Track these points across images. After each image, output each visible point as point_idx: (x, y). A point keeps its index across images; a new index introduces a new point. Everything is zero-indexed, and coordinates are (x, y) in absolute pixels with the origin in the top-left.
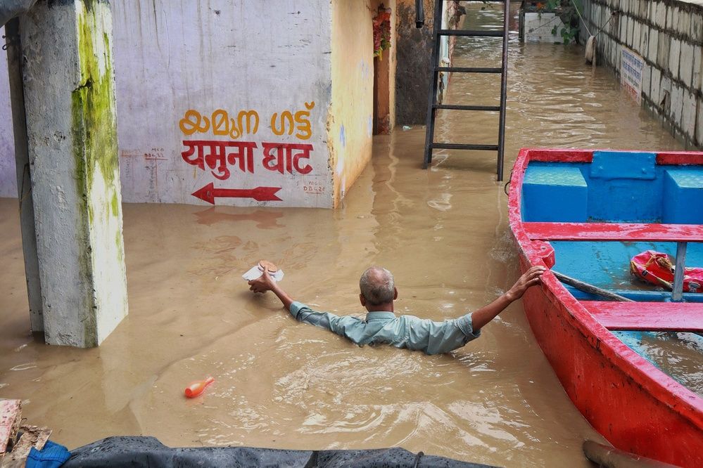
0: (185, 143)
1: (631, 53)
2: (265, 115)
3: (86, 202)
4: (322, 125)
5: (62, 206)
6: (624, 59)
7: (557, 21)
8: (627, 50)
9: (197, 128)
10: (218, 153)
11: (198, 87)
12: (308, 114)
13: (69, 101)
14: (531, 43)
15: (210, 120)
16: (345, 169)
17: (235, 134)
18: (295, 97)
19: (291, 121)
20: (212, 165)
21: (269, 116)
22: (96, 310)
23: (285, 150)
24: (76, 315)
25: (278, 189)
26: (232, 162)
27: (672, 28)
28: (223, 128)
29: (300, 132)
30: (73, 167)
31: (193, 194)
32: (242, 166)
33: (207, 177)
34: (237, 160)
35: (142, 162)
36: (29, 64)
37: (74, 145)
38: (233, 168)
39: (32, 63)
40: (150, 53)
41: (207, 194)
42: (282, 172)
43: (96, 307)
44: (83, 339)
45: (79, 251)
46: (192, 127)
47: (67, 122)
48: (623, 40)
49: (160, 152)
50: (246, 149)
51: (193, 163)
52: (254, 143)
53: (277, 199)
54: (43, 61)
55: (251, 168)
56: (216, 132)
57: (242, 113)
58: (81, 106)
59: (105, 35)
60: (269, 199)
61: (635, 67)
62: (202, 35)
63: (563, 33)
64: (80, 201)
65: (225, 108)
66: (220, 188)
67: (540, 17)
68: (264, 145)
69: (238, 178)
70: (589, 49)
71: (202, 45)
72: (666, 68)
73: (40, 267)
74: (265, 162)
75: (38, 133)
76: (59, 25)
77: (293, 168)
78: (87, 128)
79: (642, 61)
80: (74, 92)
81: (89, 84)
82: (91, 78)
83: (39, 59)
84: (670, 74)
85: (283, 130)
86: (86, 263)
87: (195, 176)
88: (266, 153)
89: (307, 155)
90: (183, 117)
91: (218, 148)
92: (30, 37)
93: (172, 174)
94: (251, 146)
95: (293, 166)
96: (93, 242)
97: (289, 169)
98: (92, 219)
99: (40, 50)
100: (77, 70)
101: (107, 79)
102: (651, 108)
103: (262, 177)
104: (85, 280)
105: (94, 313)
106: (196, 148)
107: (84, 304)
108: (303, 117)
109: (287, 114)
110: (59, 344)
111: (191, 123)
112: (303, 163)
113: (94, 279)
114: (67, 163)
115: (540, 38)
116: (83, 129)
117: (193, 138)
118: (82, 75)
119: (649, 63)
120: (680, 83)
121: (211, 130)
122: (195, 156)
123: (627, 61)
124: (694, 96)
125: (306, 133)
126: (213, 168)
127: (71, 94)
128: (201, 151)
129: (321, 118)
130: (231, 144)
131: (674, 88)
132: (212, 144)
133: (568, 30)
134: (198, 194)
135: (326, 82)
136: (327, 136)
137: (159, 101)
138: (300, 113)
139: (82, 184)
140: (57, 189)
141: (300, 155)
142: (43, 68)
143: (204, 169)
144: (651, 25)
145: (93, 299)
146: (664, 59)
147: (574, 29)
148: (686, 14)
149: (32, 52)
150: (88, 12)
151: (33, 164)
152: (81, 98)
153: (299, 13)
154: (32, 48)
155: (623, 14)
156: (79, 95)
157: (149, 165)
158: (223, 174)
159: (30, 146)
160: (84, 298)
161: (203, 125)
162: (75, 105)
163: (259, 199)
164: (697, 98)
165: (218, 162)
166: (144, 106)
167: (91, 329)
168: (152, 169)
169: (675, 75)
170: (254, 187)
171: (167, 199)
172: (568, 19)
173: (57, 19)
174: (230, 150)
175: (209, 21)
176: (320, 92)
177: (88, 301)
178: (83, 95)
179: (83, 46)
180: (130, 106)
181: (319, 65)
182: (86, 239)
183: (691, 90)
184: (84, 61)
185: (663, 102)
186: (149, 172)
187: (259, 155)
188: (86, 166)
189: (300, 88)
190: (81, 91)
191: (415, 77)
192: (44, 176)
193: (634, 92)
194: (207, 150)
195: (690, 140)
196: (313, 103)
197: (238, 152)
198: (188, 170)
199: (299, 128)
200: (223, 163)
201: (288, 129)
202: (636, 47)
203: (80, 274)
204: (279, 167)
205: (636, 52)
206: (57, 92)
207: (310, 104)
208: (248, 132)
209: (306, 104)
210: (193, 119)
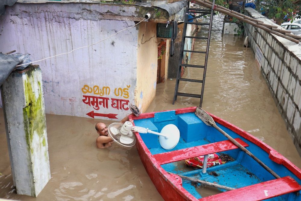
0: (84, 96)
1: (259, 49)
2: (112, 89)
3: (30, 147)
4: (133, 94)
5: (21, 148)
6: (257, 50)
7: (236, 26)
8: (258, 47)
9: (88, 91)
10: (95, 100)
11: (88, 77)
12: (128, 89)
13: (22, 112)
14: (226, 34)
15: (93, 89)
16: (142, 106)
17: (101, 94)
18: (123, 83)
19: (122, 92)
20: (93, 104)
21: (114, 89)
22: (35, 184)
23: (119, 101)
24: (28, 184)
25: (116, 115)
26: (100, 104)
27: (273, 48)
28: (97, 92)
29: (125, 96)
30: (25, 135)
31: (87, 114)
32: (104, 106)
33: (91, 108)
34: (102, 104)
35: (68, 102)
36: (6, 97)
37: (25, 127)
38: (101, 106)
39: (7, 97)
40: (71, 63)
41: (91, 114)
42: (118, 109)
43: (34, 183)
44: (30, 193)
45: (28, 163)
46: (86, 91)
47: (22, 119)
48: (257, 42)
49: (75, 99)
50: (105, 100)
51: (87, 103)
52: (108, 98)
53: (116, 118)
54: (11, 97)
55: (107, 107)
56: (95, 93)
57: (104, 87)
58: (26, 114)
59: (39, 82)
60: (113, 118)
61: (260, 55)
62: (90, 58)
63: (238, 31)
64: (28, 146)
65: (98, 85)
66: (96, 113)
67: (230, 24)
68: (112, 99)
69: (102, 110)
70: (246, 42)
71: (90, 62)
72: (270, 62)
73: (14, 167)
74: (112, 105)
75: (11, 122)
76: (17, 84)
77: (122, 108)
78: (29, 121)
79: (262, 54)
80: (23, 109)
81: (30, 104)
82: (31, 102)
83: (10, 96)
84: (271, 66)
85: (119, 94)
86: (31, 168)
87: (87, 108)
88: (112, 102)
89: (127, 104)
90: (83, 87)
91: (95, 99)
92: (6, 88)
93: (79, 107)
94: (107, 99)
95: (122, 107)
96: (33, 160)
97: (121, 108)
98: (32, 152)
99: (10, 92)
100: (24, 101)
101: (40, 98)
102: (264, 74)
103: (111, 110)
104: (30, 173)
105: (34, 184)
106: (88, 98)
107: (30, 181)
108: (126, 90)
109: (120, 89)
110: (22, 194)
111: (86, 90)
112: (126, 106)
113: (34, 173)
114: (22, 133)
115: (230, 32)
116: (27, 122)
117: (87, 94)
118: (27, 102)
119: (265, 57)
120: (274, 71)
121: (93, 92)
122: (87, 101)
123: (258, 51)
124: (277, 79)
125: (127, 96)
126: (94, 106)
127: (22, 109)
128: (89, 99)
129: (132, 91)
130: (100, 98)
131: (272, 71)
132: (93, 97)
133: (240, 31)
134: (88, 114)
135: (134, 78)
136: (134, 97)
137: (74, 81)
138: (125, 89)
139: (28, 141)
140: (19, 142)
141: (125, 104)
142: (11, 99)
143: (90, 106)
144: (267, 43)
145: (33, 180)
146: (269, 58)
147: (242, 30)
148: (278, 46)
149: (7, 93)
150: (29, 77)
151: (10, 132)
152: (26, 111)
153: (125, 53)
154: (7, 92)
155: (258, 32)
156: (25, 110)
157: (71, 103)
158: (97, 108)
159: (8, 126)
160: (30, 180)
161: (90, 90)
162: (24, 113)
163: (110, 117)
164: (278, 80)
165: (95, 104)
166: (69, 82)
167: (33, 189)
168: (72, 105)
169: (272, 66)
170: (108, 113)
171: (78, 115)
172: (240, 26)
173: (16, 82)
174: (99, 100)
175: (92, 53)
176: (132, 82)
177: (31, 180)
178: (27, 110)
179: (27, 91)
180: (64, 82)
181: (132, 72)
182: (30, 159)
183: (277, 76)
184: (27, 97)
185: (268, 75)
186: (71, 106)
187: (110, 103)
188: (29, 134)
189: (125, 80)
190: (26, 109)
191: (176, 61)
192: (14, 137)
193: (259, 65)
194: (91, 99)
195: (275, 95)
196: (130, 86)
197: (102, 101)
198: (85, 106)
199: (124, 94)
200: (97, 104)
201: (120, 94)
202: (261, 47)
203: (28, 171)
204: (117, 107)
205: (261, 49)
206: (17, 108)
207: (128, 86)
208: (106, 94)
209: (127, 86)
210: (87, 88)
